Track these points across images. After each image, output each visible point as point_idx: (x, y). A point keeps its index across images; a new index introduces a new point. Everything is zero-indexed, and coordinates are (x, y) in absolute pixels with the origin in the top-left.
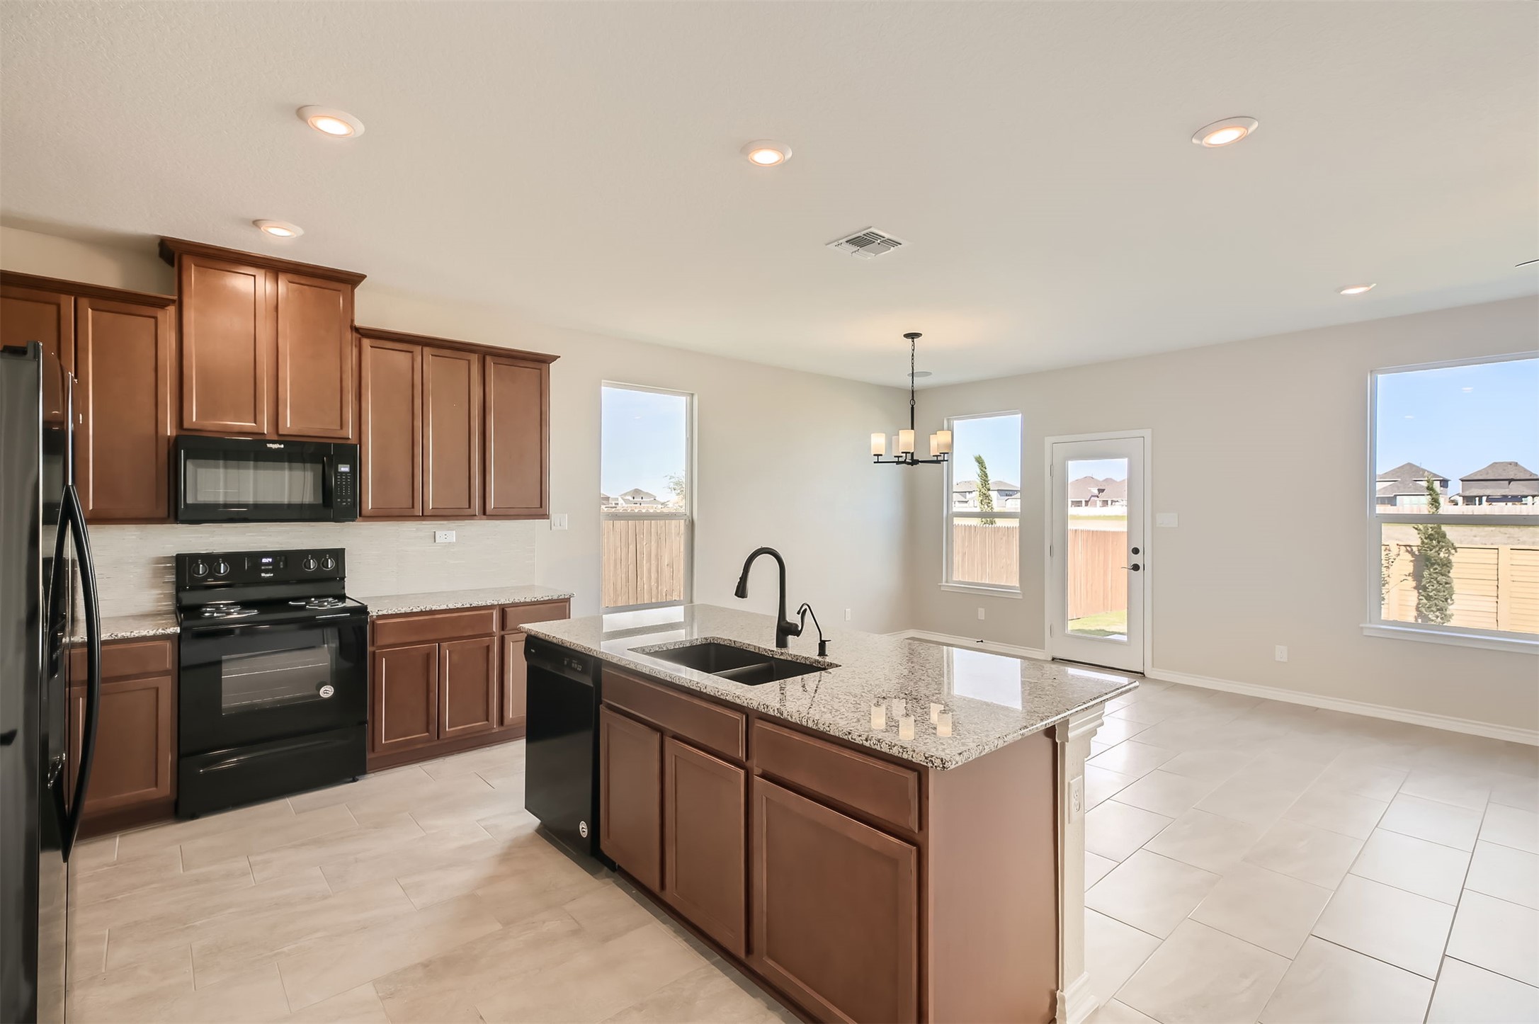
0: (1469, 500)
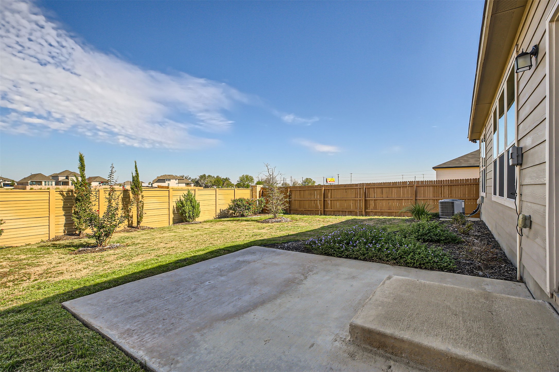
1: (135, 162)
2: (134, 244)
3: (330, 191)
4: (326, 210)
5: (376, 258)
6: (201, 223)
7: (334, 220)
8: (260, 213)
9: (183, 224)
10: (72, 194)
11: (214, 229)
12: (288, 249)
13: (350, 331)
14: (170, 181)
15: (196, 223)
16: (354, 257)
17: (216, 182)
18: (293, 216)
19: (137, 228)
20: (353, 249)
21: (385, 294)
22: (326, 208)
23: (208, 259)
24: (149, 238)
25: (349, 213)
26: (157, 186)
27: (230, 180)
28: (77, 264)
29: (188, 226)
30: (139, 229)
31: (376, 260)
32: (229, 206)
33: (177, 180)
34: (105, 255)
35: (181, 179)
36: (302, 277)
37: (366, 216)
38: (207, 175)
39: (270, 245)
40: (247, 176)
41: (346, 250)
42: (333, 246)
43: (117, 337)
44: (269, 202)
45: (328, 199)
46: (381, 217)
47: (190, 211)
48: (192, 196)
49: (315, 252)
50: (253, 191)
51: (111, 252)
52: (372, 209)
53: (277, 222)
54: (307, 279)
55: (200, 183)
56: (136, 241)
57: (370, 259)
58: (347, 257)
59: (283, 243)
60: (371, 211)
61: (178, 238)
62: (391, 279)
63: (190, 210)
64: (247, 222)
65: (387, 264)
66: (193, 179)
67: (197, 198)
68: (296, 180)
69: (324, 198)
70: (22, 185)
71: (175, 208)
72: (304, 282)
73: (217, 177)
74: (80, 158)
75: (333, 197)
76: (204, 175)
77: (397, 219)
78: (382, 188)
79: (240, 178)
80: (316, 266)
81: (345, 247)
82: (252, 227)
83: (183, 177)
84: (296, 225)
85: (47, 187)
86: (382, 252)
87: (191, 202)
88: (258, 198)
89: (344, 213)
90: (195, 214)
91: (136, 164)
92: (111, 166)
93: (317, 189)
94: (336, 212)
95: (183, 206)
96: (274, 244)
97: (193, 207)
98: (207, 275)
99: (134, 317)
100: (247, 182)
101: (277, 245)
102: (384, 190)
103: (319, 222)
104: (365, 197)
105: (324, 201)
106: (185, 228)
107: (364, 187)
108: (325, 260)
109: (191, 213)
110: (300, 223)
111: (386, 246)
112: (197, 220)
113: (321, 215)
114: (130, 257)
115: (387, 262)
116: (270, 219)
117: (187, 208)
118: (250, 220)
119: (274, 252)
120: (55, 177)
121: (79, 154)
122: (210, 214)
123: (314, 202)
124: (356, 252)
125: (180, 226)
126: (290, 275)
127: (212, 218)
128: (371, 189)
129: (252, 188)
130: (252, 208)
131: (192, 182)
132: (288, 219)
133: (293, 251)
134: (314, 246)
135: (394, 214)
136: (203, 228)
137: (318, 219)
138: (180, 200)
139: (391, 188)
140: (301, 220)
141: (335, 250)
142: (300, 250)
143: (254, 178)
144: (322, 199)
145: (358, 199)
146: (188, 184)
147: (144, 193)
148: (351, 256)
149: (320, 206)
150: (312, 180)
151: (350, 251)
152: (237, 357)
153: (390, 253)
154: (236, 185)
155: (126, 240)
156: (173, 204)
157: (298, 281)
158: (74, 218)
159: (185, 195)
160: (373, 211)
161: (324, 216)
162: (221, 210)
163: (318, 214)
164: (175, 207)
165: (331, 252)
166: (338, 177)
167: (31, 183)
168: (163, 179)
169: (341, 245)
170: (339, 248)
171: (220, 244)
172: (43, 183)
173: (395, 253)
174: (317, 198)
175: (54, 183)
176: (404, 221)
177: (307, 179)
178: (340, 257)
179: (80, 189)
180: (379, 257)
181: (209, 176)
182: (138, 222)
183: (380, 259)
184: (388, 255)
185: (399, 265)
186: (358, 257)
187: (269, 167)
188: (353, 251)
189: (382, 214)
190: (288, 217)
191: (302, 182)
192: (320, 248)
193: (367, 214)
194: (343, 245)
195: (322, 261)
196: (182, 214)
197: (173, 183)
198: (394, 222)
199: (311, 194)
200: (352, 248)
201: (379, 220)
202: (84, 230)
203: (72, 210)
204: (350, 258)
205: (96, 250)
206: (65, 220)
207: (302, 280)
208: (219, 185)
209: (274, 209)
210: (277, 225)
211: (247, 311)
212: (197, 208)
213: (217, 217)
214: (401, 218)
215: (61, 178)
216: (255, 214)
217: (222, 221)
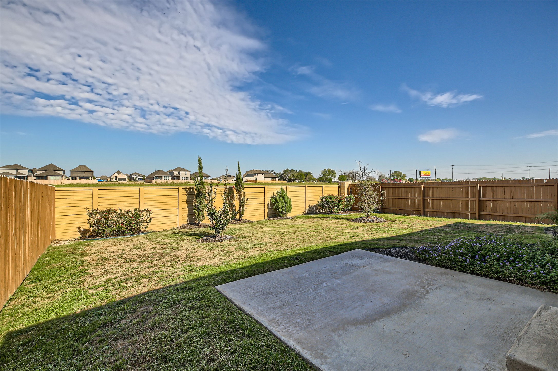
0: (73, 178)
1: (238, 163)
2: (242, 237)
3: (431, 189)
4: (426, 210)
5: (516, 279)
6: (292, 218)
7: (438, 223)
8: (349, 211)
9: (277, 219)
10: (193, 190)
11: (307, 226)
12: (396, 255)
13: (508, 365)
14: (257, 175)
15: (288, 219)
16: (482, 274)
17: (299, 176)
18: (386, 215)
19: (239, 220)
20: (480, 265)
21: (546, 328)
22: (426, 207)
23: (316, 259)
24: (253, 231)
25: (457, 215)
26: (246, 180)
27: (312, 175)
28: (208, 252)
29: (282, 221)
30: (241, 221)
31: (516, 281)
32: (318, 203)
33: (263, 174)
34: (225, 245)
35: (267, 174)
36: (423, 291)
37: (481, 219)
38: (290, 170)
39: (374, 249)
40: (329, 170)
41: (472, 264)
42: (453, 259)
43: (267, 324)
44: (361, 200)
45: (429, 198)
46: (504, 223)
47: (283, 207)
48: (284, 193)
49: (430, 262)
50: (341, 188)
51: (228, 242)
52: (489, 212)
53: (370, 222)
54: (430, 294)
55: (284, 177)
56: (243, 233)
57: (507, 279)
58: (472, 273)
59: (387, 248)
60: (488, 214)
61: (277, 233)
62: (549, 311)
63: (283, 205)
64: (338, 220)
65: (532, 288)
66: (277, 174)
67: (289, 195)
68: (383, 174)
69: (424, 196)
70: (150, 179)
71: (269, 204)
72: (426, 297)
73: (300, 171)
74: (199, 161)
75: (435, 196)
76: (288, 170)
77: (530, 226)
78: (504, 187)
79: (322, 172)
80: (436, 279)
81: (470, 261)
82: (344, 225)
83: (268, 172)
84: (394, 227)
85: (166, 181)
86: (523, 273)
87: (284, 198)
88: (346, 195)
89: (450, 215)
90: (288, 210)
91: (239, 164)
92: (226, 169)
93: (415, 186)
94: (439, 213)
95: (277, 202)
96: (378, 248)
97: (286, 203)
98: (321, 275)
99: (274, 308)
100: (329, 176)
101: (381, 250)
102: (507, 190)
103: (420, 224)
104: (480, 197)
105: (424, 200)
106: (280, 223)
107: (478, 185)
108: (444, 274)
109: (284, 208)
110: (398, 225)
111: (531, 266)
112: (289, 215)
113: (420, 215)
114: (246, 250)
115: (532, 285)
116: (362, 218)
117: (281, 204)
118: (340, 218)
119: (381, 258)
120: (171, 173)
121: (199, 158)
122: (300, 210)
123: (411, 201)
124: (485, 268)
125: (275, 220)
126: (408, 286)
127: (301, 214)
128: (487, 188)
129: (340, 185)
130: (341, 205)
131: (276, 176)
132: (382, 219)
133: (402, 259)
134: (428, 256)
135: (524, 219)
136: (297, 224)
137: (418, 220)
138: (274, 195)
139: (518, 188)
140: (398, 221)
141: (456, 264)
142: (410, 258)
143: (336, 172)
144: (422, 198)
145: (469, 199)
146: (273, 178)
147: (245, 190)
148: (478, 272)
149: (419, 206)
150: (401, 173)
151: (476, 266)
152: (381, 365)
153: (537, 276)
154: (318, 179)
155: (235, 232)
156: (268, 200)
157: (420, 294)
158: (195, 211)
159: (278, 192)
160: (491, 213)
161: (425, 217)
162: (310, 206)
163: (416, 214)
164: (269, 202)
165: (451, 265)
166: (435, 170)
167: (155, 178)
168: (252, 173)
169: (464, 258)
170: (461, 262)
171: (320, 244)
172: (163, 177)
173: (545, 276)
174: (415, 196)
175: (170, 178)
176: (541, 230)
177: (396, 172)
178: (463, 271)
179: (199, 187)
180: (520, 278)
181: (292, 170)
182: (241, 216)
183: (522, 281)
184: (534, 277)
185: (552, 292)
186: (488, 274)
187: (361, 165)
188: (481, 267)
189: (504, 218)
190: (382, 216)
191: (389, 175)
192: (436, 259)
193: (481, 217)
194: (467, 258)
195: (442, 274)
196: (276, 209)
197: (260, 178)
198: (526, 230)
199: (407, 192)
200: (480, 263)
201: (502, 226)
202: (201, 221)
203: (193, 203)
204: (477, 274)
205: (216, 240)
206: (188, 212)
207: (424, 295)
208: (301, 179)
209: (367, 208)
210: (371, 225)
211: (375, 320)
212: (289, 204)
213: (306, 212)
214: (535, 225)
215: (175, 174)
216: (344, 211)
217: (312, 217)
